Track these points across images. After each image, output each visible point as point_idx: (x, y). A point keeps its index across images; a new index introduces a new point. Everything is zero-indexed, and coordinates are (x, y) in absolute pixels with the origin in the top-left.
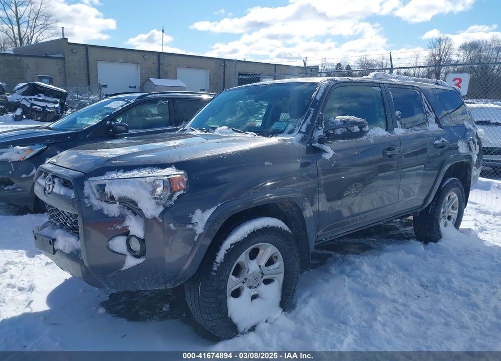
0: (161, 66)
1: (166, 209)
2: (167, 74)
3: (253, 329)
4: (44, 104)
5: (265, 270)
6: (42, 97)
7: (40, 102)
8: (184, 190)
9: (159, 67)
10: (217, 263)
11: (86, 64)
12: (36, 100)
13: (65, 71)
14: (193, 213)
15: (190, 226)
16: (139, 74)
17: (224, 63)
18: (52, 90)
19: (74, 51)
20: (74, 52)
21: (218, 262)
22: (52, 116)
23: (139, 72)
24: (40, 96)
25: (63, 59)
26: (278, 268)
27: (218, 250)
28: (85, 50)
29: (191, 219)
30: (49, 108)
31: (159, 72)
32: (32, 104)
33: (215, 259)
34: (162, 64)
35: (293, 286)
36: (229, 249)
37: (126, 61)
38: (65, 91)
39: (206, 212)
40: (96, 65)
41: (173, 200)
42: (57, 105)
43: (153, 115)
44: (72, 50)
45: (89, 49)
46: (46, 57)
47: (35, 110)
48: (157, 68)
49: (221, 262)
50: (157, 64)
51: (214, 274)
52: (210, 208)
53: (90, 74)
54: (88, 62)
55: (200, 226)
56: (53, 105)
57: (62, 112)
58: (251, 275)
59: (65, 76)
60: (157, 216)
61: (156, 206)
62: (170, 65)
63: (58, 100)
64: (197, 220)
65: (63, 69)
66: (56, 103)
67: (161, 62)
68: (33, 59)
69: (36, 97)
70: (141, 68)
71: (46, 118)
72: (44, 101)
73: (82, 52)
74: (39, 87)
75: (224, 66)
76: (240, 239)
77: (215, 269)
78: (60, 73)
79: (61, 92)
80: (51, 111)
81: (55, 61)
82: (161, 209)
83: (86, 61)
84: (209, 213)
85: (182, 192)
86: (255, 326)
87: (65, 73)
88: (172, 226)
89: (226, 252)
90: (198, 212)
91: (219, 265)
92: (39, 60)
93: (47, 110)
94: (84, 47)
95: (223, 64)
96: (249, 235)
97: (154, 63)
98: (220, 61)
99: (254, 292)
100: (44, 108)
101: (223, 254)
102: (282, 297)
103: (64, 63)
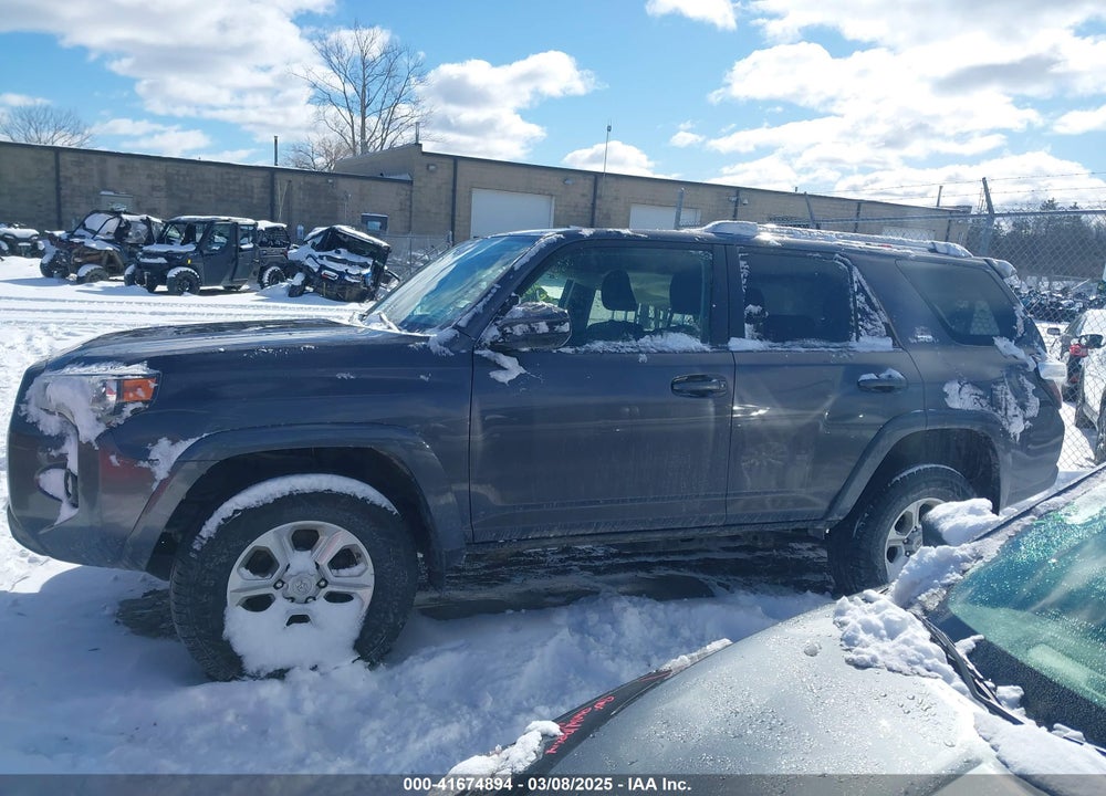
0: (598, 202)
1: (111, 432)
2: (609, 218)
3: (280, 674)
4: (342, 268)
5: (330, 574)
6: (344, 254)
7: (336, 264)
8: (145, 402)
9: (593, 204)
10: (201, 537)
11: (451, 194)
12: (330, 259)
13: (411, 206)
14: (155, 442)
15: (145, 465)
16: (552, 217)
17: (737, 195)
18: (362, 242)
19: (432, 168)
20: (432, 172)
21: (204, 536)
22: (355, 292)
23: (553, 212)
24: (339, 253)
25: (410, 183)
26: (359, 575)
27: (210, 516)
28: (452, 166)
29: (148, 452)
30: (350, 275)
31: (593, 213)
32: (323, 267)
33: (200, 530)
34: (600, 197)
35: (391, 616)
36: (229, 518)
37: (528, 190)
38: (384, 244)
39: (178, 445)
40: (470, 197)
41: (124, 417)
42: (366, 271)
43: (548, 300)
44: (428, 166)
45: (461, 164)
46: (381, 178)
47: (325, 278)
48: (589, 205)
49: (210, 538)
50: (590, 196)
51: (193, 555)
52: (186, 439)
53: (457, 214)
54: (454, 191)
55: (161, 466)
56: (360, 271)
57: (376, 285)
58: (292, 576)
59: (411, 217)
60: (93, 439)
61: (96, 422)
62: (617, 199)
63: (370, 262)
64: (158, 456)
65: (408, 203)
66: (364, 266)
67: (598, 192)
68: (357, 183)
69: (332, 253)
70: (556, 205)
71: (343, 294)
72: (343, 261)
73: (445, 173)
74: (341, 237)
75: (736, 202)
76: (255, 504)
77: (197, 547)
78: (401, 210)
79: (378, 247)
80: (353, 281)
81: (396, 185)
82: (102, 428)
83: (451, 187)
84: (183, 446)
85: (140, 405)
86: (288, 670)
87: (411, 212)
88: (113, 458)
89: (222, 522)
90: (164, 443)
91: (205, 542)
92: (366, 183)
93: (347, 278)
94: (452, 162)
95: (734, 199)
96: (276, 500)
97: (583, 195)
98: (728, 191)
99: (297, 609)
100: (341, 274)
101: (216, 524)
102: (362, 633)
103: (411, 191)
